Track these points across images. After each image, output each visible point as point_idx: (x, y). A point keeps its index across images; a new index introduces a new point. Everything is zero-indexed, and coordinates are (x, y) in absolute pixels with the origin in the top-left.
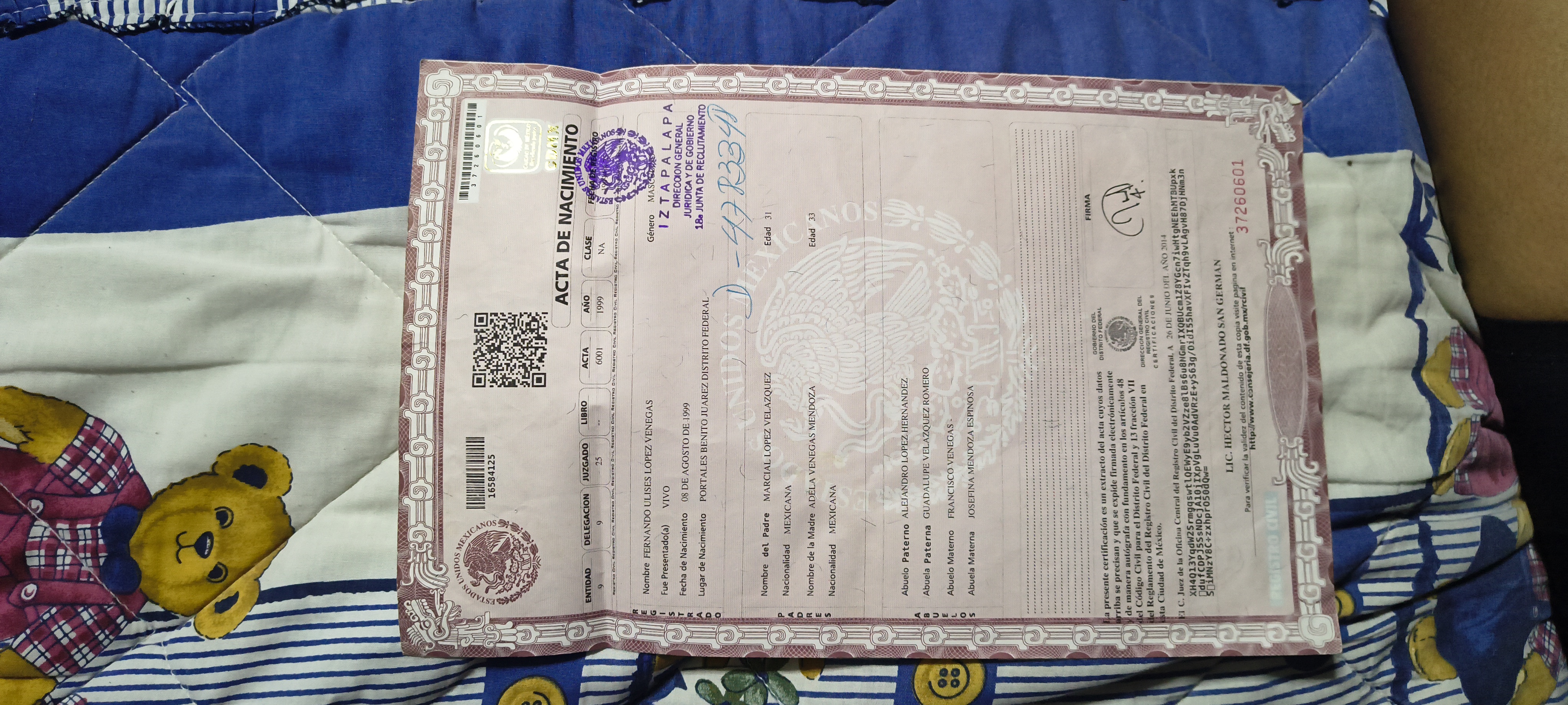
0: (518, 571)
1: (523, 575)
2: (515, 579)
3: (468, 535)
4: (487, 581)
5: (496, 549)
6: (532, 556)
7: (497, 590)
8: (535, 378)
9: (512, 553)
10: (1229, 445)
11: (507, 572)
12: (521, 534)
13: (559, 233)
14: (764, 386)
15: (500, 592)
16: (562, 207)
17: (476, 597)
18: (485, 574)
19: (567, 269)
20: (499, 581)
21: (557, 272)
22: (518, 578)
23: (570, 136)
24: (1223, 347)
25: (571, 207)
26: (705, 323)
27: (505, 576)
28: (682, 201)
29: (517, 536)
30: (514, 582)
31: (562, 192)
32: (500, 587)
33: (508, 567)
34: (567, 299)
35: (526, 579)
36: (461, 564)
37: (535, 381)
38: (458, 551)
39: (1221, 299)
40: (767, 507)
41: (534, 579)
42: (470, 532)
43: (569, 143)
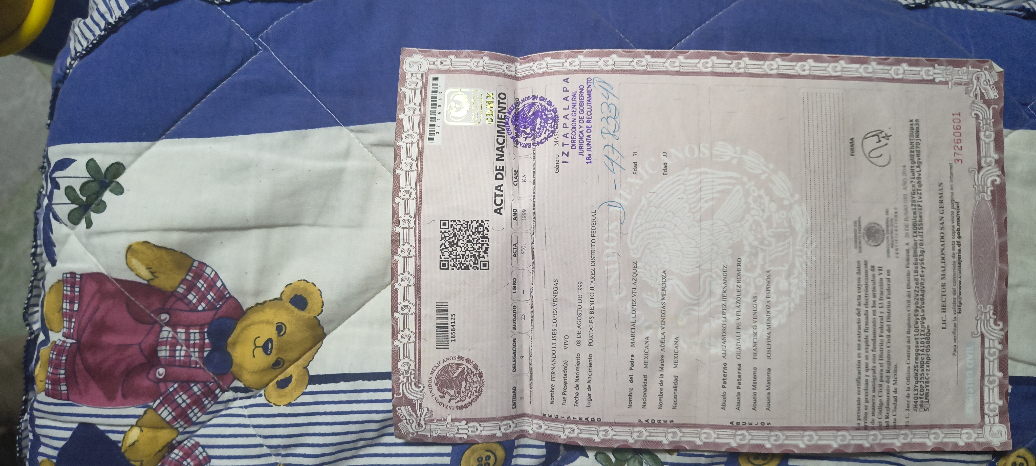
0: (470, 389)
1: (473, 391)
2: (468, 393)
3: (437, 365)
4: (449, 394)
5: (456, 375)
6: (479, 379)
7: (456, 401)
8: (482, 264)
9: (466, 377)
10: (945, 310)
11: (463, 389)
12: (472, 365)
13: (496, 167)
14: (632, 270)
15: (458, 402)
16: (498, 149)
17: (443, 405)
18: (448, 391)
19: (502, 191)
20: (457, 395)
21: (495, 193)
22: (470, 393)
23: (501, 101)
24: (942, 243)
25: (504, 150)
26: (593, 228)
27: (461, 392)
28: (577, 145)
29: (469, 366)
30: (467, 396)
31: (497, 139)
32: (458, 399)
33: (463, 386)
34: (502, 211)
35: (475, 394)
36: (433, 384)
37: (482, 266)
38: (431, 376)
39: (943, 210)
40: (633, 351)
41: (480, 394)
42: (439, 364)
43: (501, 105)
